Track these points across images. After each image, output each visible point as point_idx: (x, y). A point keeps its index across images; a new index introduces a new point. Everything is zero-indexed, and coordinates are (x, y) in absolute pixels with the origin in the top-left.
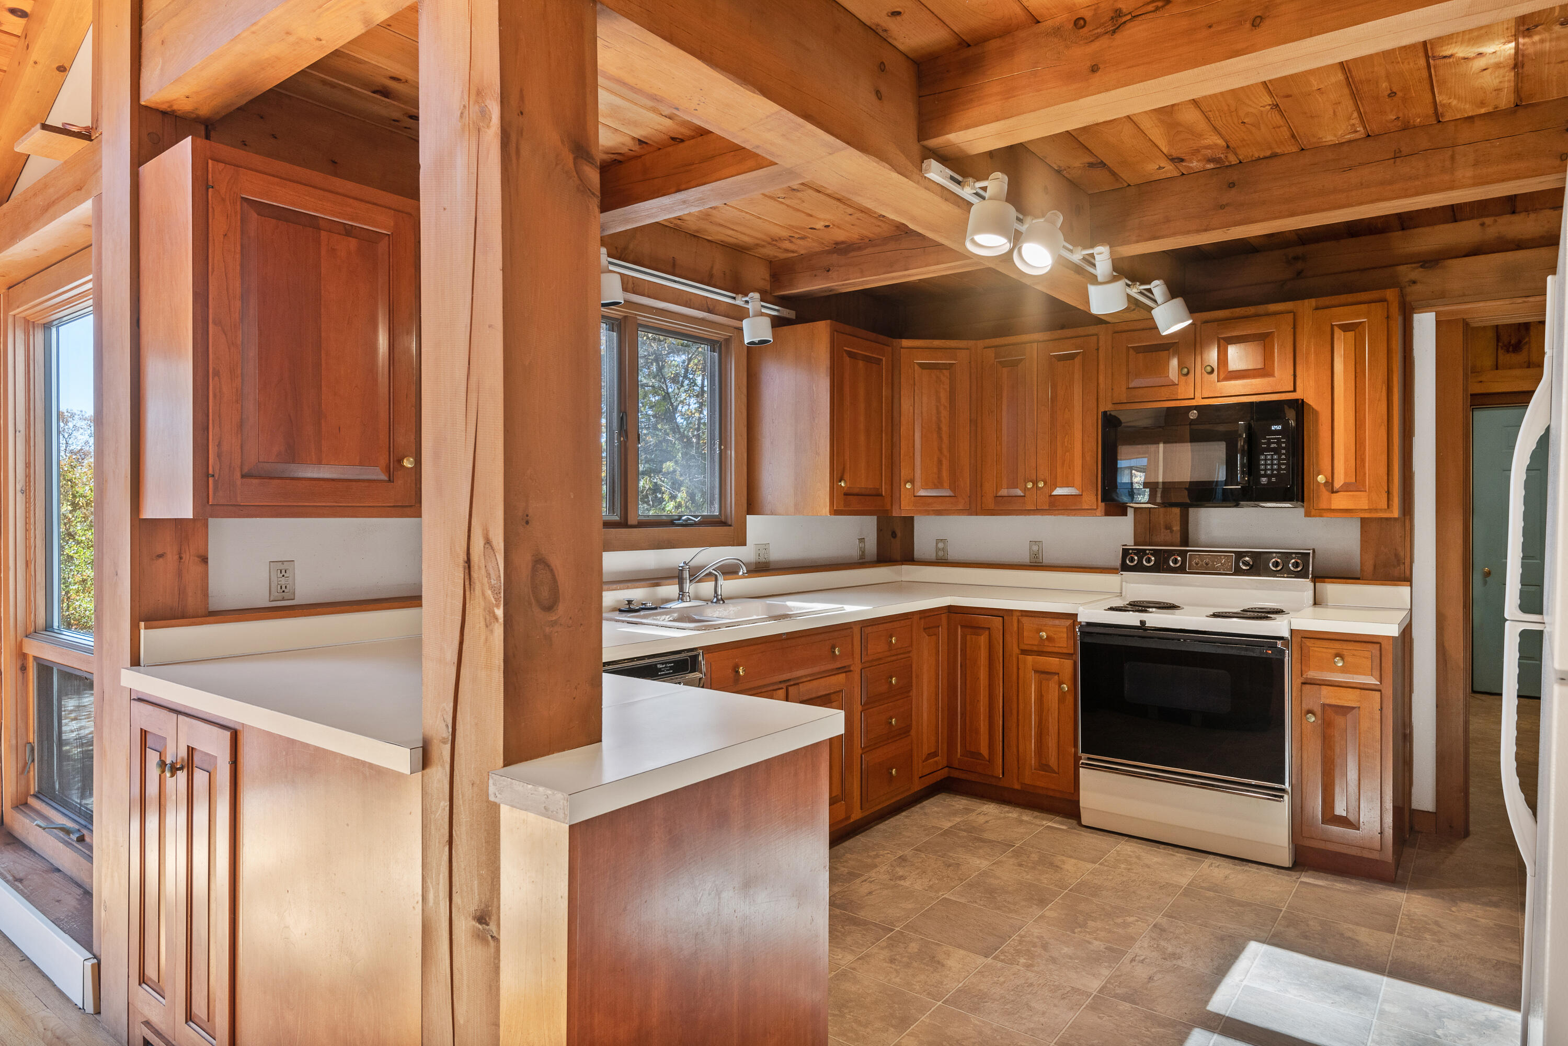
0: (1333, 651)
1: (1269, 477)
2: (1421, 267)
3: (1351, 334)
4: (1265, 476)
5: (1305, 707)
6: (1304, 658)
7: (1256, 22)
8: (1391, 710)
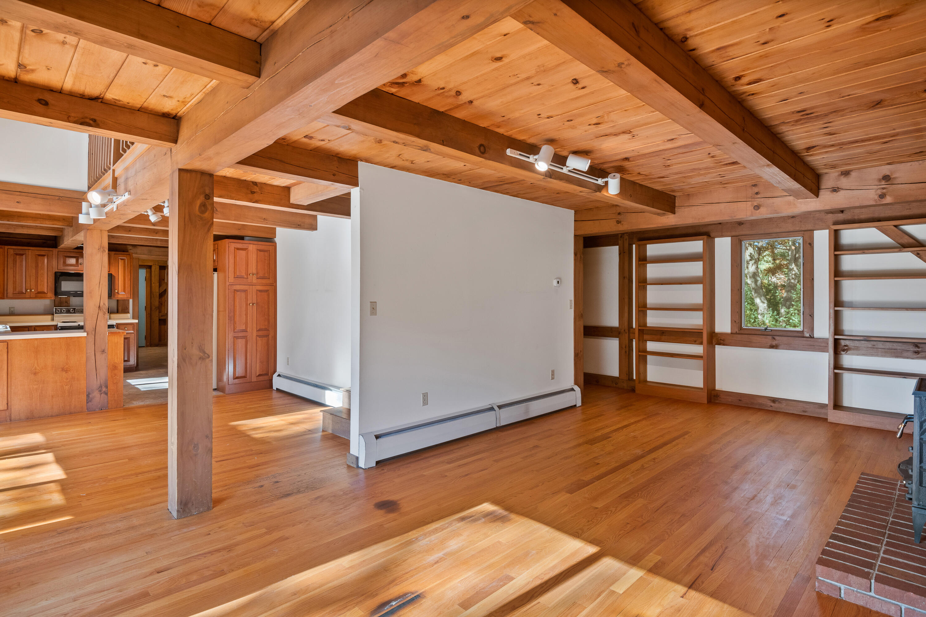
0: (125, 327)
2: (132, 246)
3: (123, 261)
8: (136, 337)
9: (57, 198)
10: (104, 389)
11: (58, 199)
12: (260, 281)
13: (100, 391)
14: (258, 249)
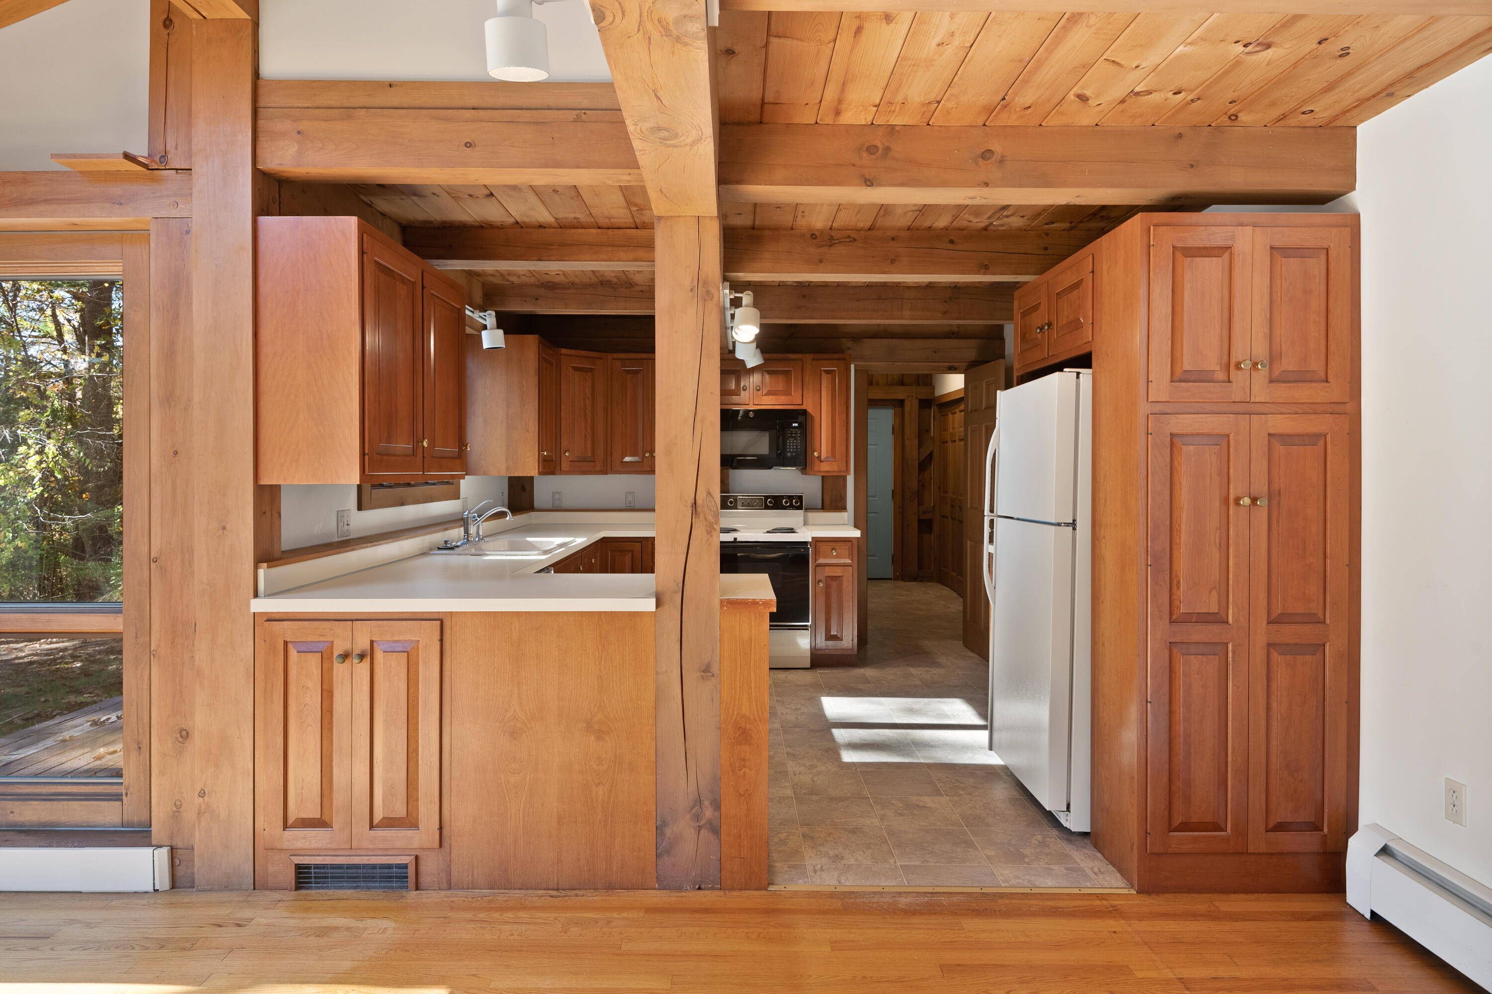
0: (831, 547)
1: (792, 453)
2: (853, 341)
3: (830, 376)
4: (789, 452)
5: (817, 579)
6: (817, 554)
7: (893, 261)
8: (856, 576)
9: (572, 115)
10: (708, 813)
11: (575, 121)
12: (1282, 392)
13: (697, 817)
14: (1277, 244)
